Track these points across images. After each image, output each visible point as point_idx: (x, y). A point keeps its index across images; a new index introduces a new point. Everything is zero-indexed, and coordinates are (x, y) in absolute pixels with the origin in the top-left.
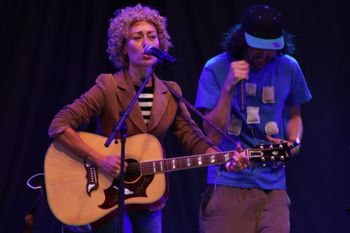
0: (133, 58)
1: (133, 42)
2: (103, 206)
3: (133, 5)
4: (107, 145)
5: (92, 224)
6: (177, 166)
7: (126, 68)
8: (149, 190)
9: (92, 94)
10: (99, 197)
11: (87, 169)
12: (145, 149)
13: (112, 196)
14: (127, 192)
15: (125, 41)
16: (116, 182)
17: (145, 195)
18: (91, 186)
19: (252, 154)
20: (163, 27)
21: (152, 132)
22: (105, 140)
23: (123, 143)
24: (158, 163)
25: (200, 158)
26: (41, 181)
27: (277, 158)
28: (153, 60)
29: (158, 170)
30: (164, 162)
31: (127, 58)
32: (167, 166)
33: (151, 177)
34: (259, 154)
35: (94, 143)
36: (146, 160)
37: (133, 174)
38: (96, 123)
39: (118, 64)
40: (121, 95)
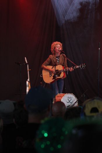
0: (56, 51)
1: (57, 48)
2: (53, 79)
3: (56, 41)
4: (52, 68)
5: (51, 83)
6: (65, 70)
7: (55, 54)
8: (61, 75)
9: (48, 59)
10: (52, 77)
11: (50, 72)
12: (60, 68)
13: (54, 77)
14: (57, 76)
15: (55, 48)
16: (54, 74)
17: (60, 76)
18: (50, 76)
20: (62, 45)
21: (60, 64)
23: (55, 68)
26: (42, 75)
27: (83, 67)
28: (60, 52)
29: (62, 71)
31: (55, 51)
32: (64, 70)
33: (61, 73)
34: (80, 67)
35: (50, 67)
36: (60, 70)
37: (58, 73)
38: (50, 64)
39: (53, 52)
40: (54, 59)
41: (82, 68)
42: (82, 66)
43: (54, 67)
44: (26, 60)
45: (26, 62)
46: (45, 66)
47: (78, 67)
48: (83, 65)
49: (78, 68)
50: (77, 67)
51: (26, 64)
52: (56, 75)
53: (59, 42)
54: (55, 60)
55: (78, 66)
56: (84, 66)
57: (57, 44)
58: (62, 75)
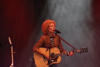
2: (47, 64)
14: (52, 61)
15: (48, 27)
17: (57, 61)
22: (46, 49)
29: (59, 55)
32: (61, 54)
33: (58, 57)
35: (43, 50)
37: (54, 57)
43: (49, 49)
44: (10, 41)
45: (10, 43)
47: (79, 51)
51: (10, 46)
52: (52, 59)
54: (49, 42)
57: (51, 23)
58: (59, 60)
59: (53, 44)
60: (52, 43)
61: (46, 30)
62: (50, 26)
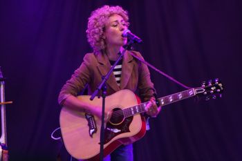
8: (130, 128)
10: (97, 137)
13: (105, 136)
14: (116, 131)
17: (128, 131)
18: (92, 131)
19: (197, 91)
24: (134, 108)
25: (162, 100)
27: (215, 92)
29: (135, 112)
30: (139, 106)
33: (131, 118)
34: (202, 90)
36: (126, 107)
37: (120, 118)
40: (101, 68)
41: (209, 93)
42: (208, 89)
46: (71, 98)
47: (193, 92)
48: (213, 83)
49: (194, 97)
50: (191, 93)
52: (114, 127)
53: (115, 5)
55: (195, 87)
56: (218, 87)
57: (111, 15)
58: (136, 126)
59: (119, 82)
60: (118, 79)
61: (98, 39)
62: (110, 25)
